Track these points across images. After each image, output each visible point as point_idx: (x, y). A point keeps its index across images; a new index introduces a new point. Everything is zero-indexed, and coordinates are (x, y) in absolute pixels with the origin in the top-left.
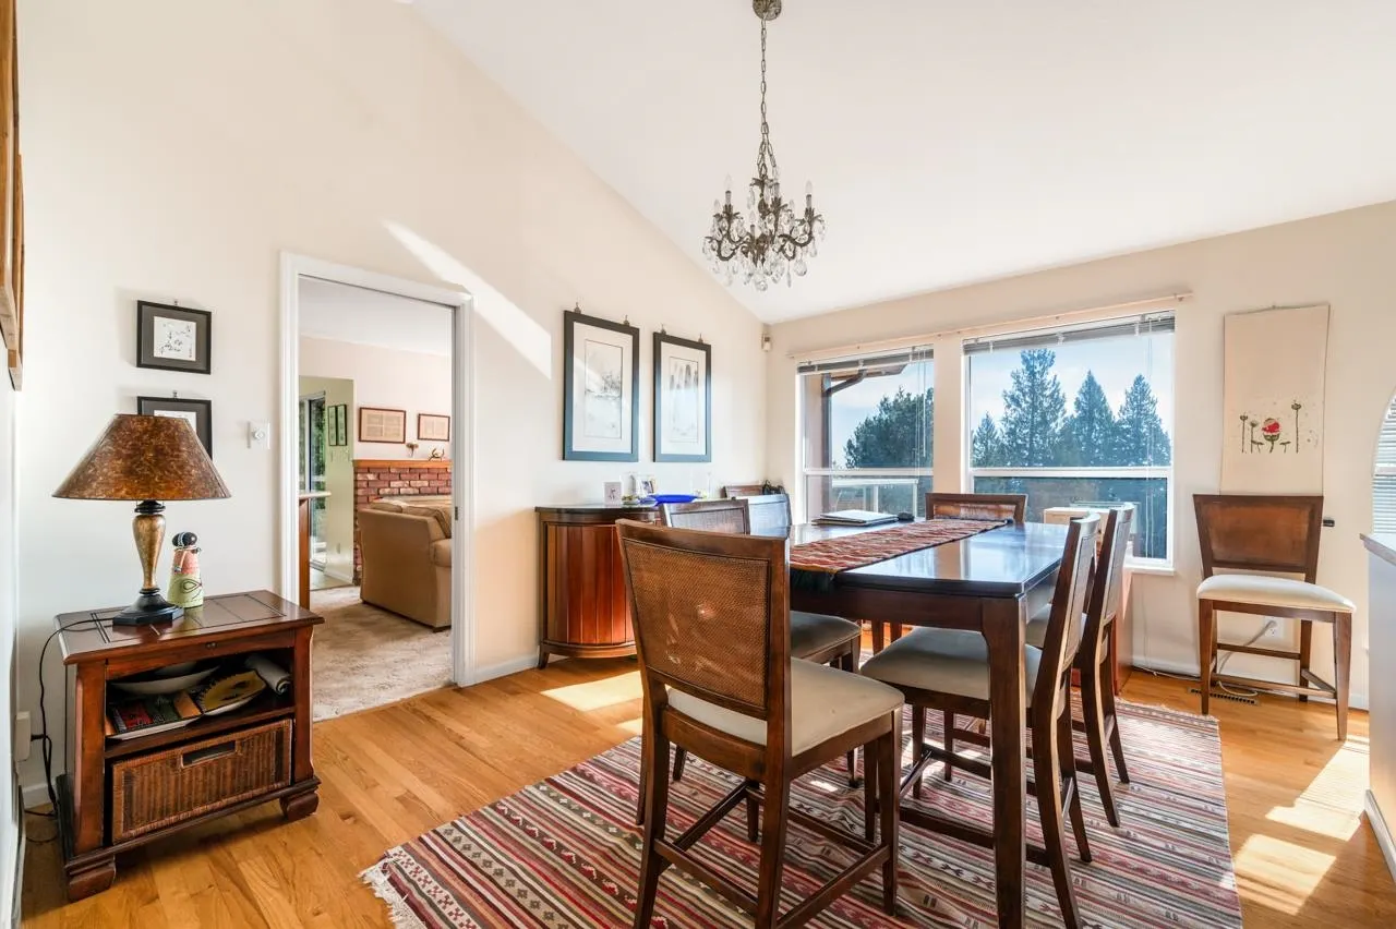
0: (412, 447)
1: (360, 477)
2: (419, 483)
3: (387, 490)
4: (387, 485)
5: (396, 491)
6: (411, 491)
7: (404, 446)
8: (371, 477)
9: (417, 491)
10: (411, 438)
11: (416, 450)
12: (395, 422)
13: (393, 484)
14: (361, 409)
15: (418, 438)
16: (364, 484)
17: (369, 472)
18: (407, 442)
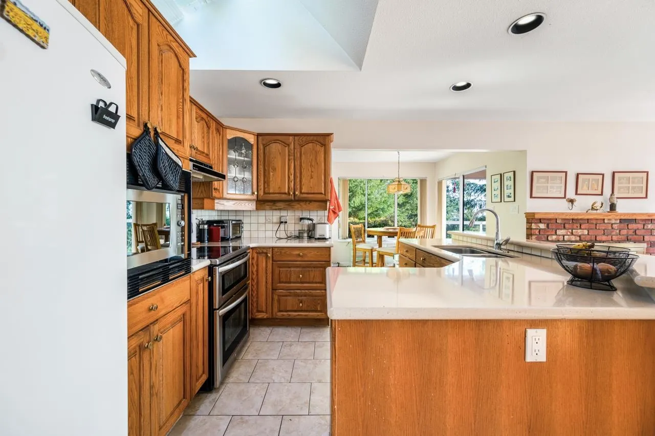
0: (572, 201)
1: (534, 226)
2: (580, 232)
3: (554, 237)
4: (554, 233)
5: (561, 238)
6: (573, 238)
7: (565, 200)
8: (542, 226)
9: (578, 239)
10: (571, 194)
11: (575, 203)
12: (558, 181)
13: (559, 232)
14: (532, 172)
15: (576, 194)
16: (537, 232)
17: (541, 222)
18: (567, 197)
